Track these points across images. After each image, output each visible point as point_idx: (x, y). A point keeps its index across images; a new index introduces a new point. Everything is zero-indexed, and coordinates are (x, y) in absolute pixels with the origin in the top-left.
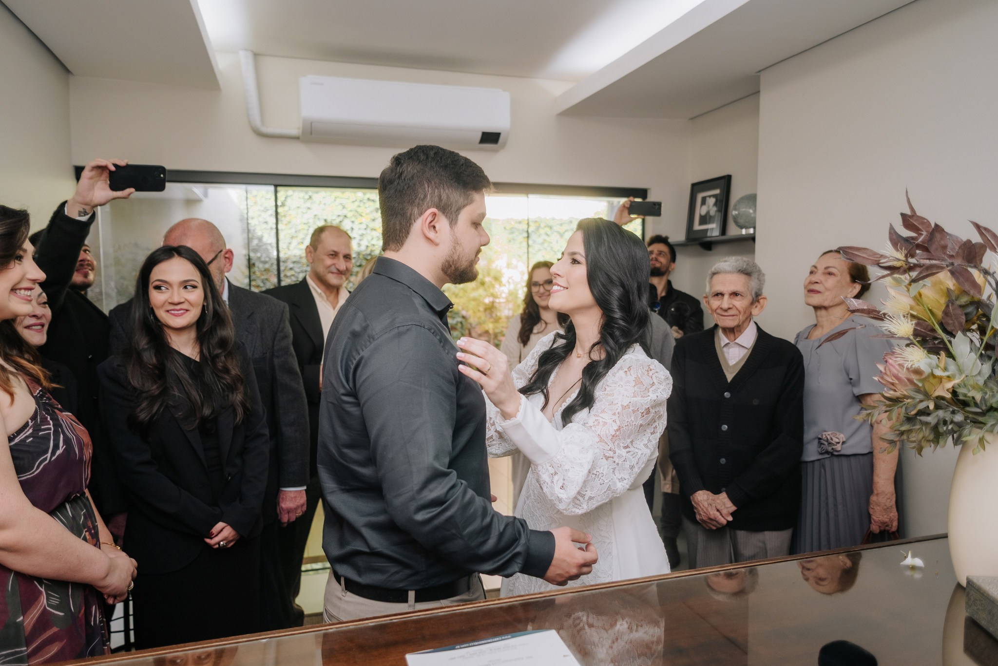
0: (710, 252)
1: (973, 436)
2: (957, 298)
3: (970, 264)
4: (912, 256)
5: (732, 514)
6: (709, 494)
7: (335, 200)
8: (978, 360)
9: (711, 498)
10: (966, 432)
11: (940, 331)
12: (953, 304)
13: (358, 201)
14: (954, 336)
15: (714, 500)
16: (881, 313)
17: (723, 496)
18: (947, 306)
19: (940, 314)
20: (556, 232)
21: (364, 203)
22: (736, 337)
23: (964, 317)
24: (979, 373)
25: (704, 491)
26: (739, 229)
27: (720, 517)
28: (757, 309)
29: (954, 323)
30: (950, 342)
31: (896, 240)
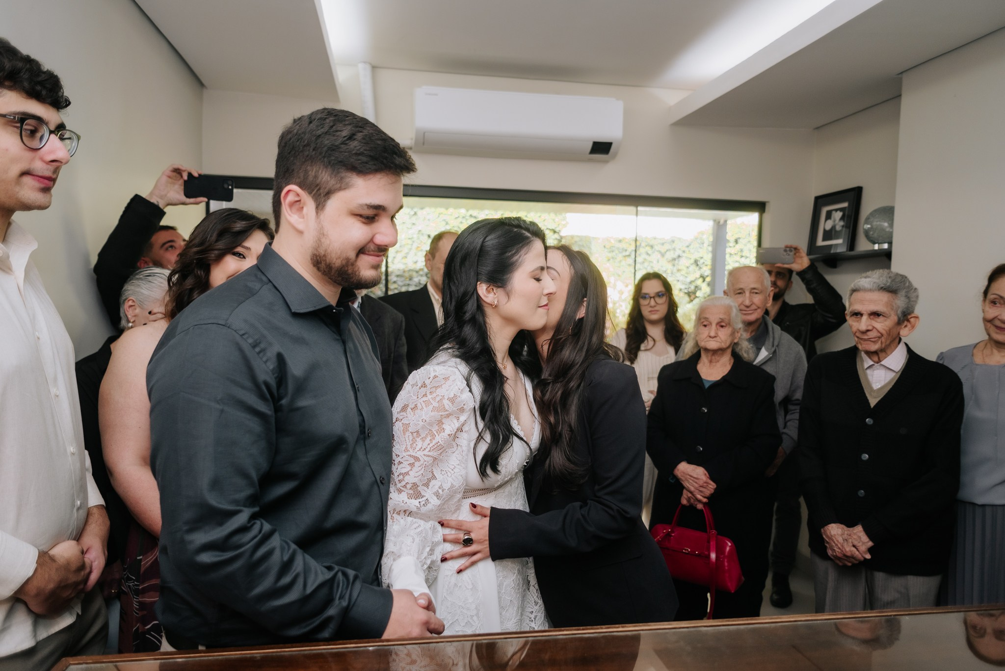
0: (834, 269)
5: (870, 550)
6: (843, 528)
7: (439, 216)
9: (846, 532)
13: (461, 217)
15: (850, 535)
17: (859, 530)
20: (658, 251)
21: (467, 219)
22: (881, 359)
25: (839, 524)
26: (872, 245)
27: (857, 553)
28: (907, 329)
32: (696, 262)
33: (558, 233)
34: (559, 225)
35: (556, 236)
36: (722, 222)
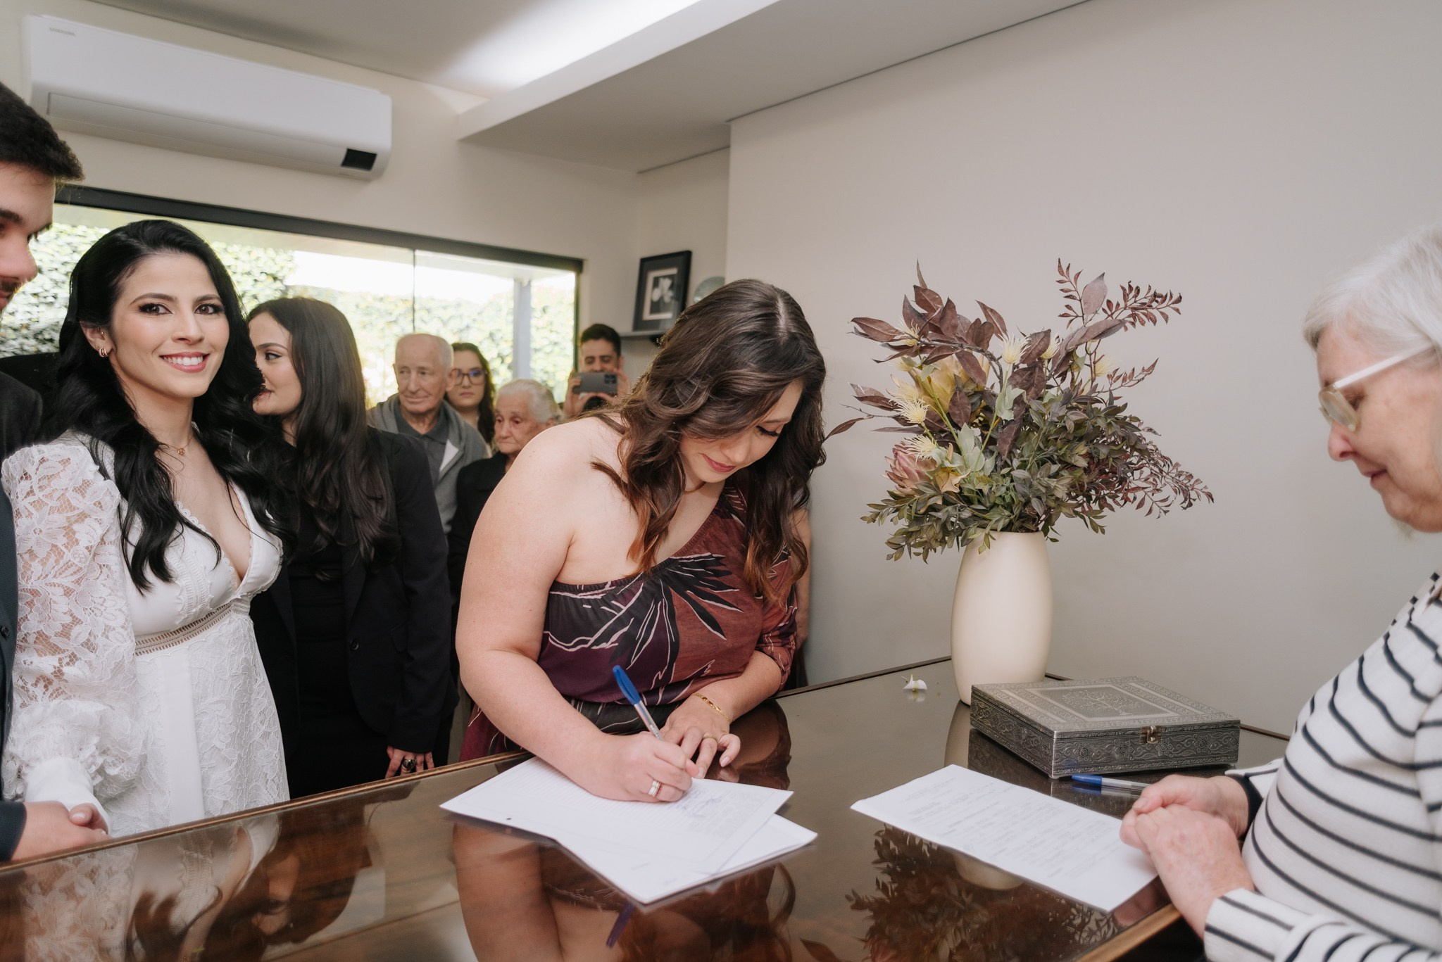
1: (978, 535)
2: (964, 387)
3: (978, 348)
4: (925, 337)
8: (982, 454)
10: (972, 531)
11: (948, 422)
12: (960, 391)
14: (960, 429)
16: (890, 401)
18: (955, 394)
19: (947, 404)
23: (970, 407)
24: (983, 469)
29: (960, 414)
30: (957, 435)
31: (909, 315)
32: (491, 335)
33: (281, 281)
34: (282, 268)
35: (278, 285)
36: (526, 283)
